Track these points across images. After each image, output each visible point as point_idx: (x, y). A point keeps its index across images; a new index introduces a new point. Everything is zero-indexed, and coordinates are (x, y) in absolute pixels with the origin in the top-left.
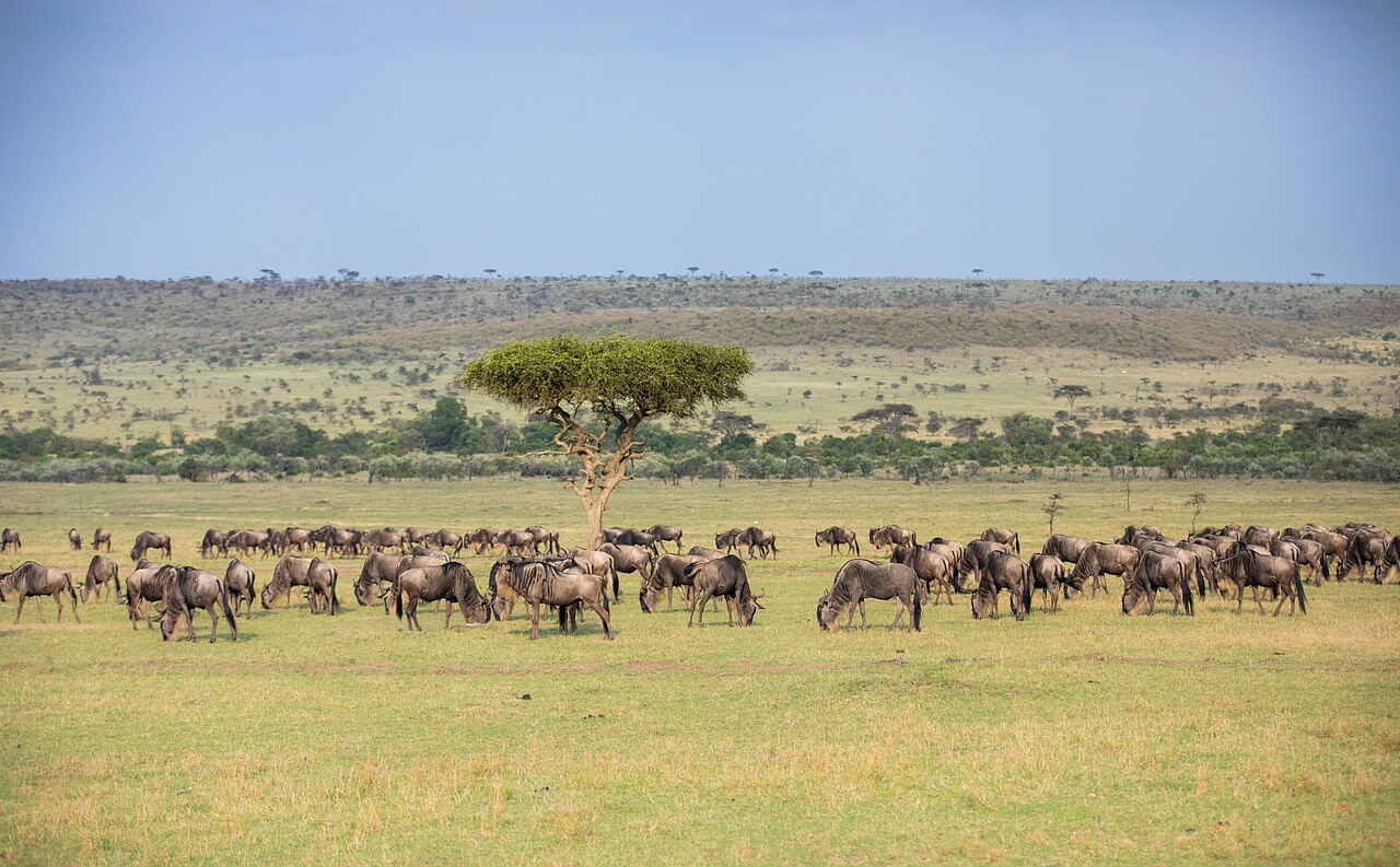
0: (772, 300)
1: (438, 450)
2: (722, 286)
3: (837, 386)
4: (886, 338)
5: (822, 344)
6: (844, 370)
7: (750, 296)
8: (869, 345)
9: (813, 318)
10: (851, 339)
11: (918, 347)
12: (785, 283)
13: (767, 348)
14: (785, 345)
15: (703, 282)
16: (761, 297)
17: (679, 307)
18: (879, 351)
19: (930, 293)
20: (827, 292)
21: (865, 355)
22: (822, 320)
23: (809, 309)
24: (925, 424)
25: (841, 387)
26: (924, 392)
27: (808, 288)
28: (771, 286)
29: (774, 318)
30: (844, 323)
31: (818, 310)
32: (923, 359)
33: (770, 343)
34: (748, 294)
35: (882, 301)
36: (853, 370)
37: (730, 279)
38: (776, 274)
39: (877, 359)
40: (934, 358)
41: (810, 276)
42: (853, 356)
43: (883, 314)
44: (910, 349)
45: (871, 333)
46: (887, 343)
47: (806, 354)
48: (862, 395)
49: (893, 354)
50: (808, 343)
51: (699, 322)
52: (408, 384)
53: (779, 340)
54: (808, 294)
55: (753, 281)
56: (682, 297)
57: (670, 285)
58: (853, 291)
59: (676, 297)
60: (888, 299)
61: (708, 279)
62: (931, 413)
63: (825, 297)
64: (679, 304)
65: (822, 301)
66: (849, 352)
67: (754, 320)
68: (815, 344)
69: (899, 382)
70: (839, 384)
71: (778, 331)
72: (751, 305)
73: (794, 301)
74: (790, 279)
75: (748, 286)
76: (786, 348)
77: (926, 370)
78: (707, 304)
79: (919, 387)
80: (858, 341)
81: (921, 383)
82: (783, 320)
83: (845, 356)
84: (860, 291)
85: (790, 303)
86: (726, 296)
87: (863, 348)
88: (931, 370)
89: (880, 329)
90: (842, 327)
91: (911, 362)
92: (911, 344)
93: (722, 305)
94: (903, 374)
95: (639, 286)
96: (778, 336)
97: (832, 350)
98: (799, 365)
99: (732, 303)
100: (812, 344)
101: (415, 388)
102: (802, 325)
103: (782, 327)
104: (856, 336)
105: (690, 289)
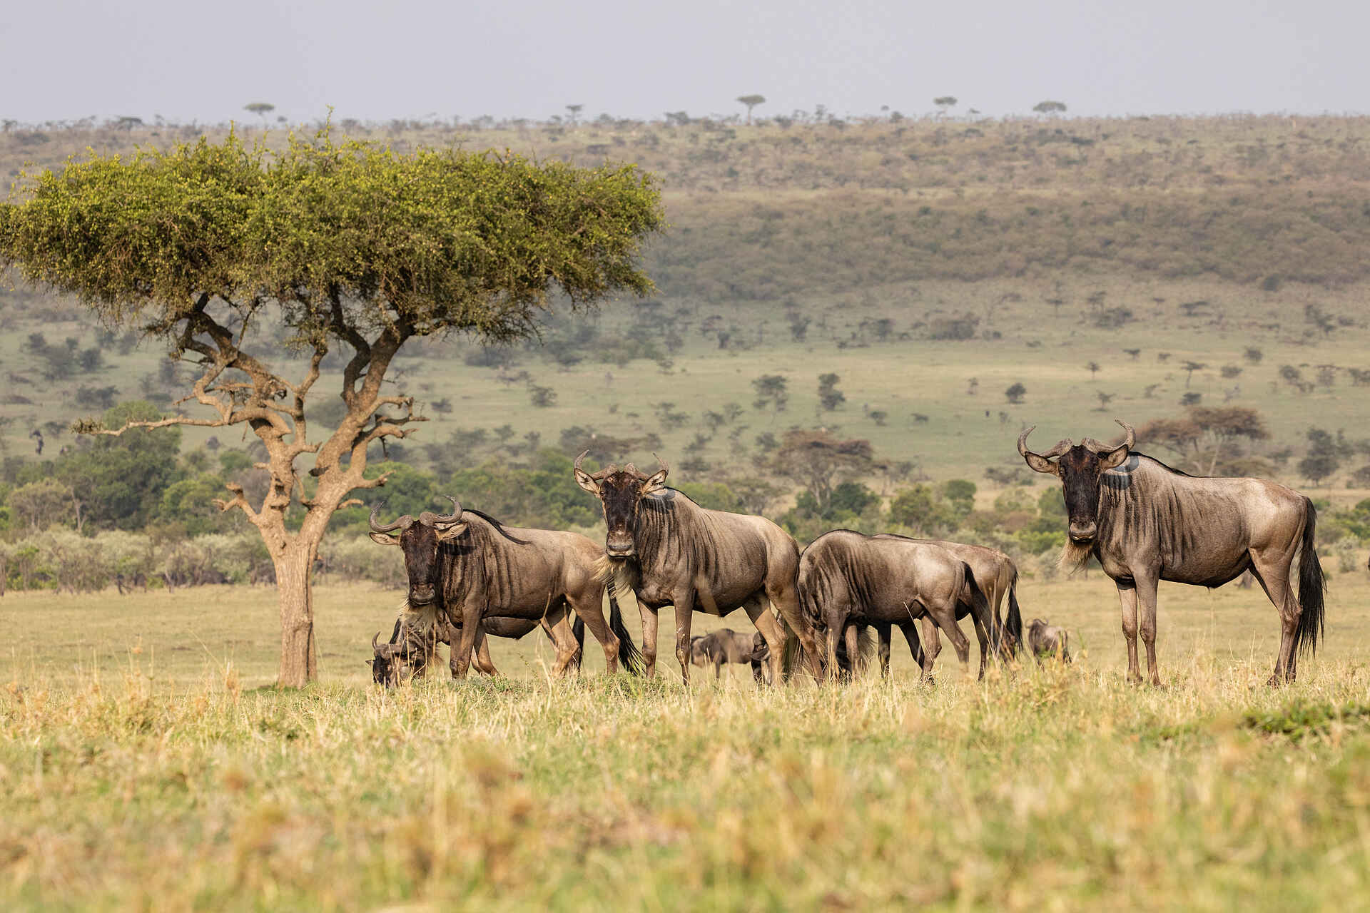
0: (937, 170)
1: (111, 528)
2: (819, 139)
3: (1089, 374)
4: (1211, 258)
5: (1056, 273)
6: (1108, 335)
7: (887, 162)
8: (1173, 275)
9: (1033, 212)
10: (1127, 260)
11: (1291, 278)
12: (970, 131)
13: (921, 284)
14: (966, 279)
15: (775, 131)
16: (911, 165)
17: (710, 189)
18: (1192, 290)
19: (1324, 150)
20: (1073, 152)
21: (1159, 301)
22: (1056, 217)
23: (1026, 191)
24: (1299, 460)
25: (1097, 374)
26: (1302, 387)
27: (1026, 142)
28: (938, 138)
29: (942, 214)
30: (1109, 221)
31: (1048, 193)
32: (1300, 308)
33: (931, 274)
34: (881, 157)
35: (1208, 170)
36: (1129, 334)
37: (839, 125)
38: (951, 111)
39: (1190, 309)
40: (1330, 304)
41: (1035, 114)
42: (1129, 302)
43: (1203, 200)
44: (1271, 284)
45: (1175, 247)
46: (1212, 269)
47: (1016, 298)
48: (1148, 395)
49: (1228, 296)
50: (1020, 273)
51: (757, 224)
52: (50, 377)
53: (951, 266)
54: (1027, 157)
55: (894, 127)
56: (721, 168)
57: (694, 137)
58: (1137, 147)
59: (707, 167)
60: (1222, 166)
61: (784, 123)
62: (1317, 435)
63: (1069, 162)
64: (712, 183)
65: (1062, 172)
66: (1121, 292)
67: (890, 217)
68: (1038, 275)
69: (1240, 363)
70: (1094, 368)
71: (951, 245)
72: (886, 184)
73: (992, 172)
74: (985, 122)
75: (882, 139)
76: (969, 286)
77: (1308, 334)
78: (782, 182)
79: (1290, 374)
80: (1145, 266)
81: (1294, 364)
82: (962, 219)
83: (1111, 302)
84: (1153, 147)
85: (981, 179)
86: (829, 163)
87: (1155, 282)
88: (1318, 331)
89: (1198, 236)
90: (1104, 232)
91: (1273, 314)
92: (1275, 271)
93: (816, 186)
94: (1250, 344)
95: (620, 142)
96: (949, 256)
97: (1078, 289)
98: (998, 327)
99: (842, 180)
100: (1030, 274)
101: (67, 385)
102: (1005, 228)
103: (958, 234)
104: (1139, 254)
105: (742, 148)
